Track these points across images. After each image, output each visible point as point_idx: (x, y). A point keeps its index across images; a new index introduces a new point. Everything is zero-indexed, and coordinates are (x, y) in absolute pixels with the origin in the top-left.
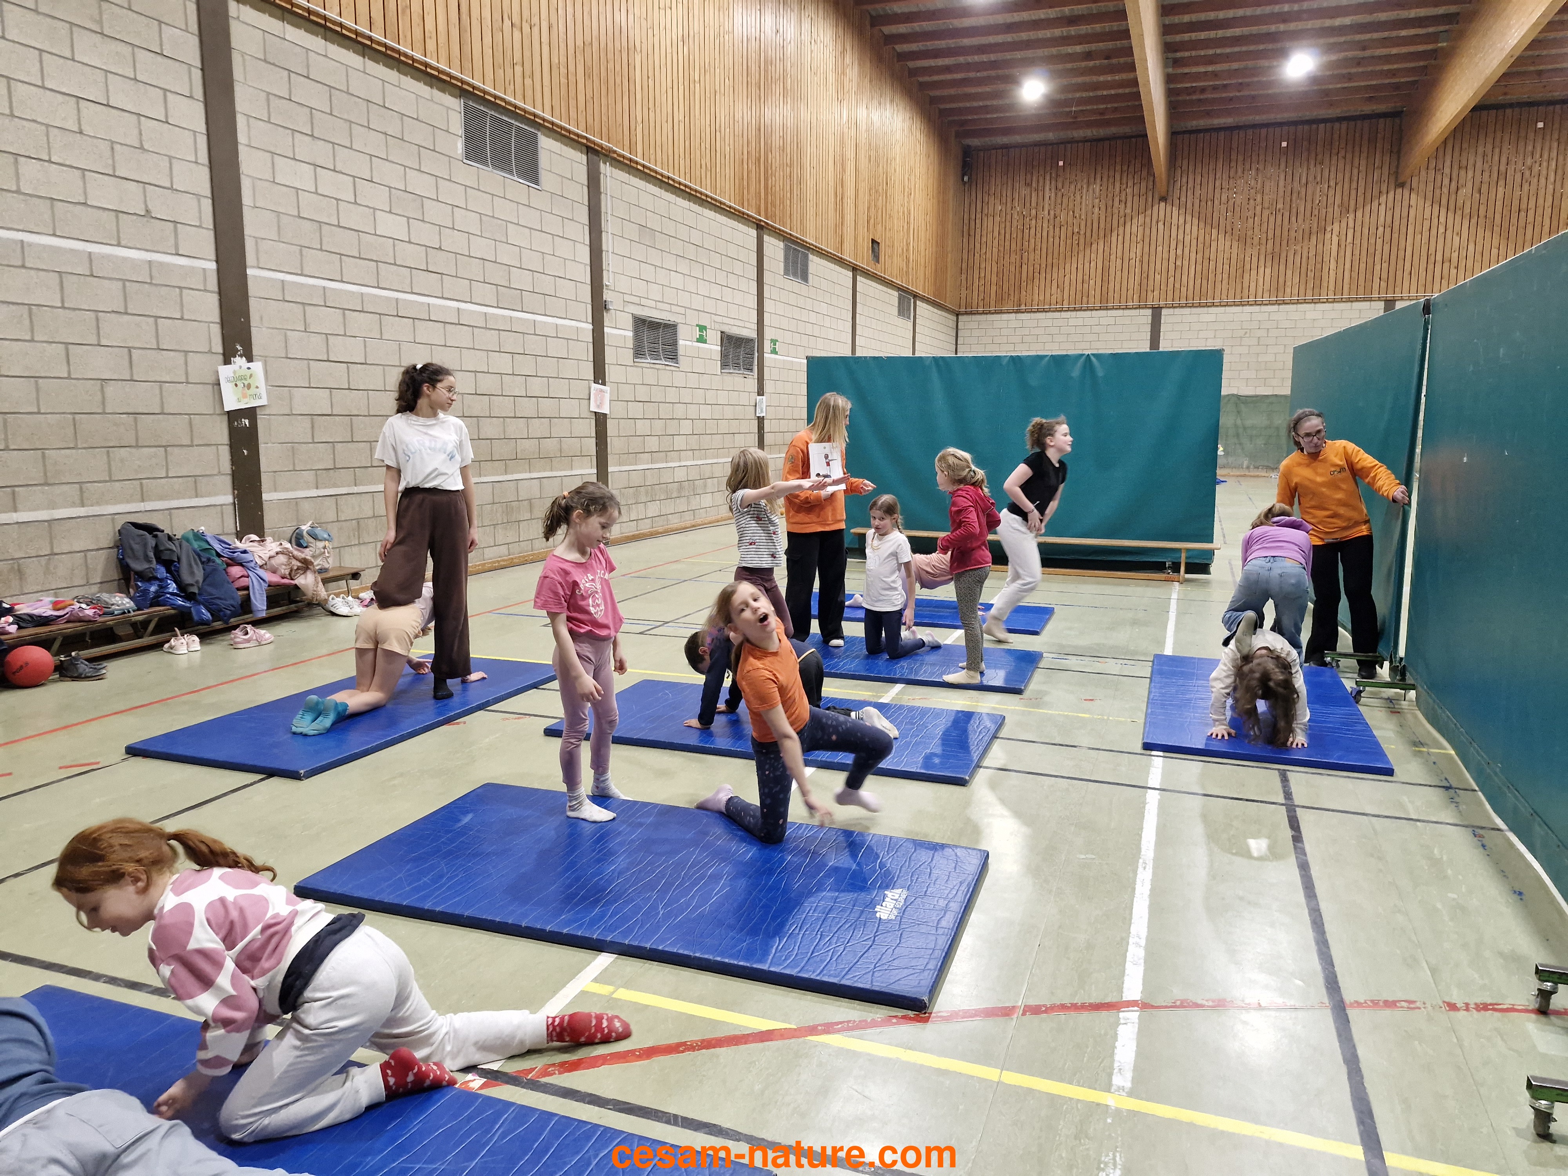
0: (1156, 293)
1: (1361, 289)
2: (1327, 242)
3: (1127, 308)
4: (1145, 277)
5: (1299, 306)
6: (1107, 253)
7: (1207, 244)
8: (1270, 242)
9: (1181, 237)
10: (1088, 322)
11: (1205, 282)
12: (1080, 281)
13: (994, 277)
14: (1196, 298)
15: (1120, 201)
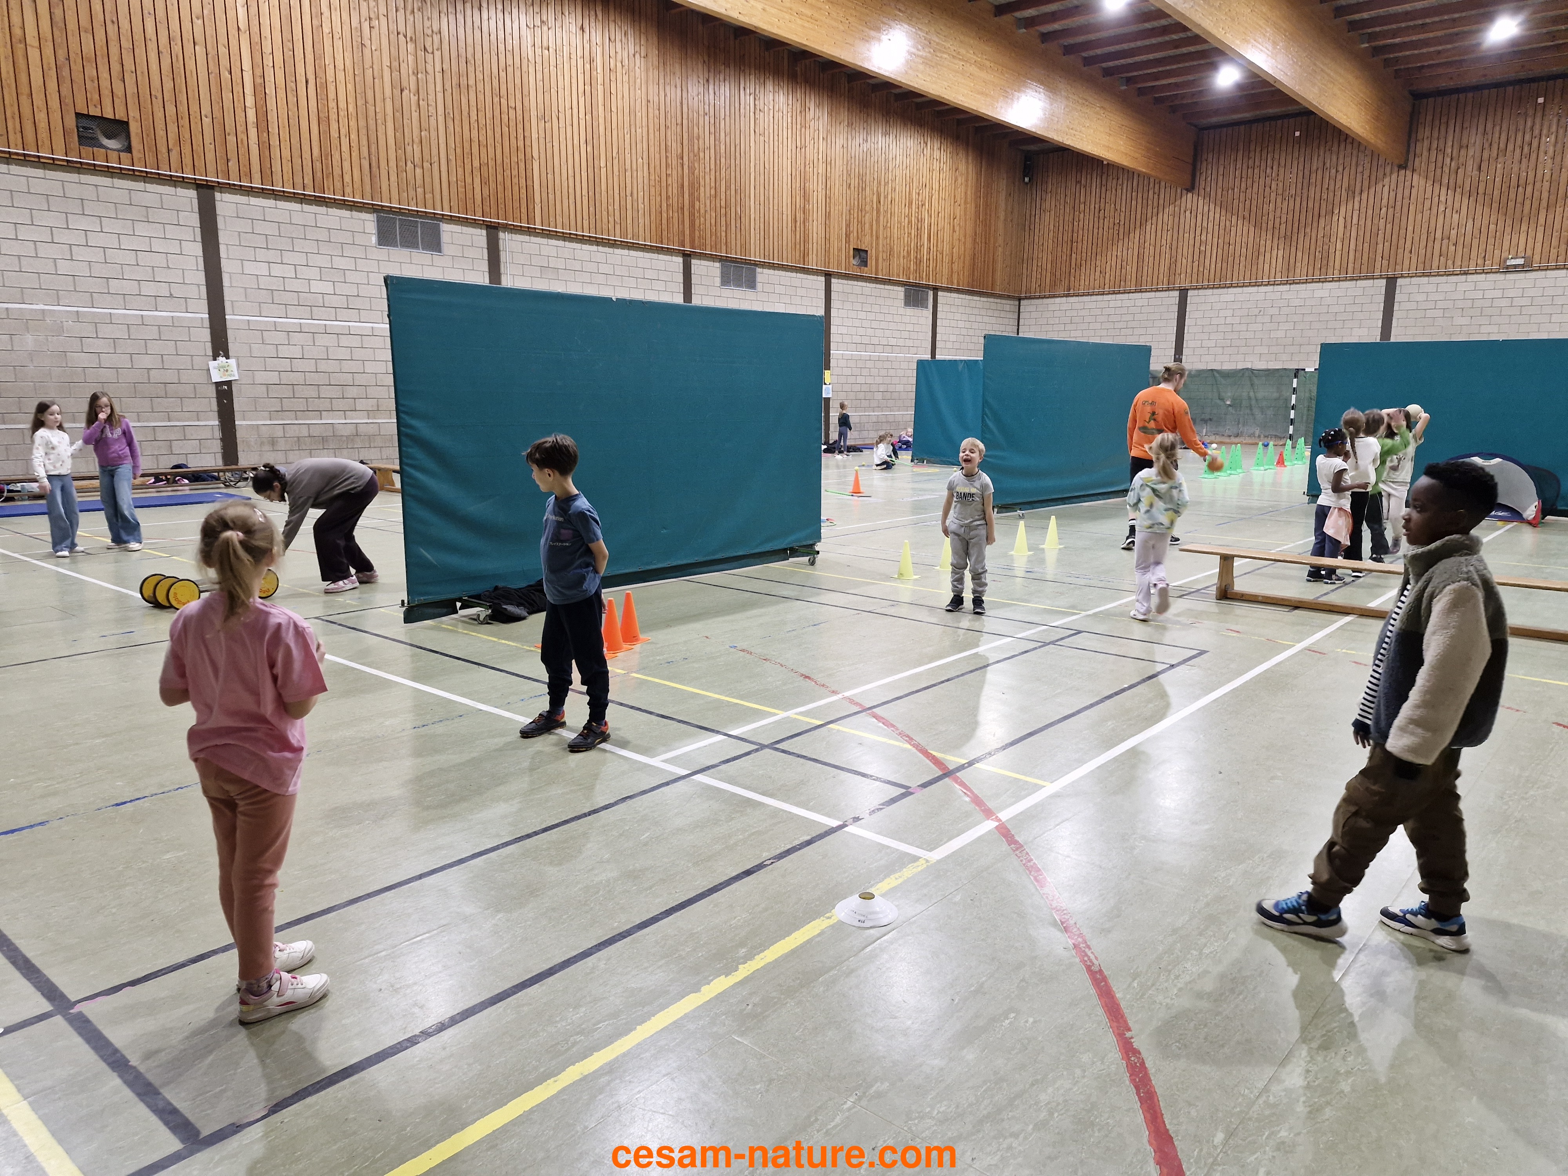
0: (1183, 276)
1: (1364, 267)
2: (1334, 224)
3: (1157, 290)
4: (1174, 262)
5: (1308, 285)
6: (1142, 241)
7: (1228, 230)
8: (1283, 226)
9: (1205, 224)
10: (1127, 303)
11: (1224, 265)
12: (1119, 267)
13: (1049, 266)
14: (1217, 280)
15: (1154, 193)
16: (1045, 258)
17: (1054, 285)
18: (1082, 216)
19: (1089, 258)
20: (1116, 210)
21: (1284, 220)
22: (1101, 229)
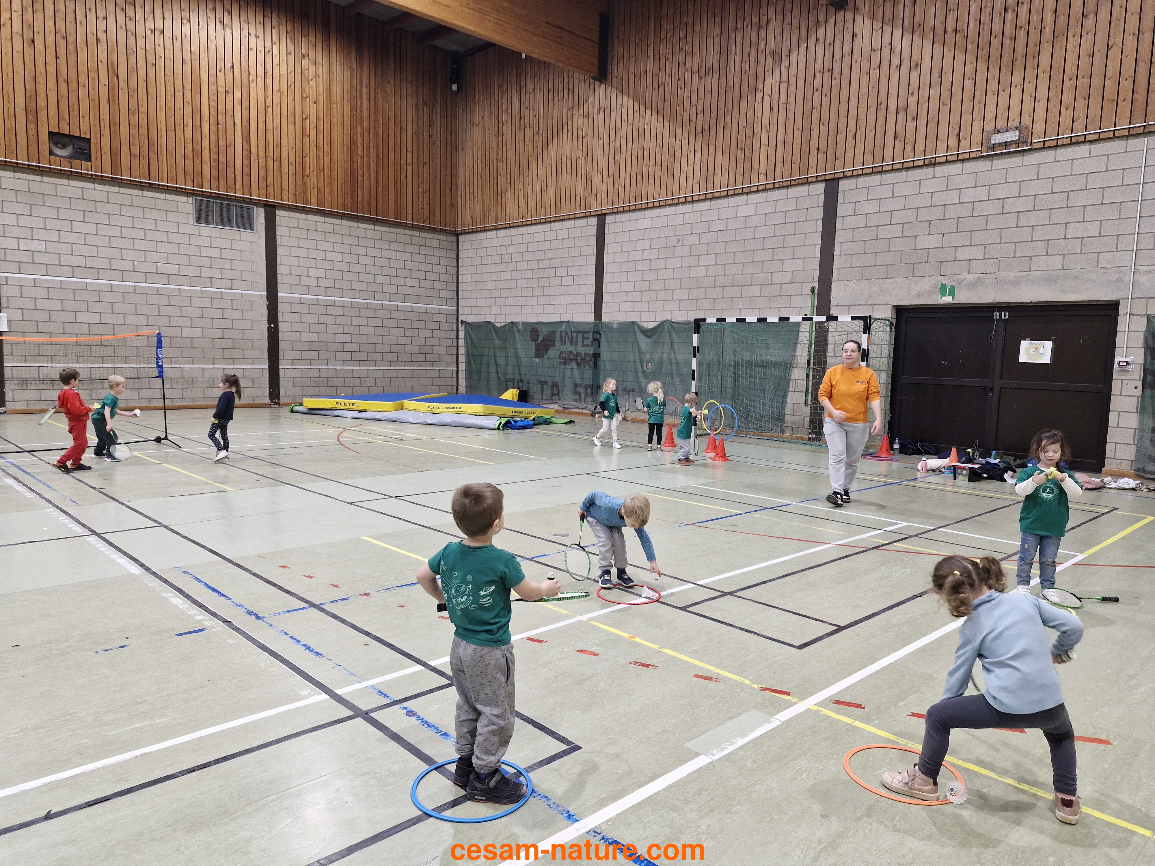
0: (599, 196)
1: (796, 167)
2: (758, 107)
3: (575, 218)
4: (589, 179)
5: (732, 199)
6: (559, 155)
8: (700, 117)
10: (550, 236)
11: (639, 177)
12: (539, 189)
13: (479, 192)
14: (632, 199)
15: (569, 90)
16: (475, 183)
17: (484, 216)
18: (505, 127)
19: (512, 180)
20: (535, 116)
21: (700, 108)
22: (522, 142)
